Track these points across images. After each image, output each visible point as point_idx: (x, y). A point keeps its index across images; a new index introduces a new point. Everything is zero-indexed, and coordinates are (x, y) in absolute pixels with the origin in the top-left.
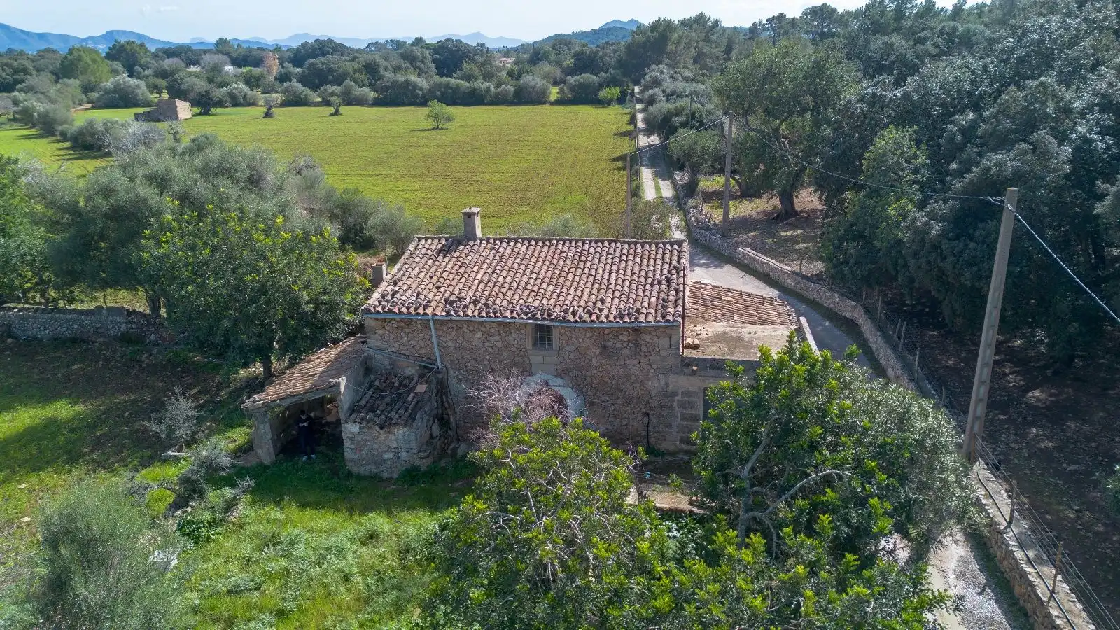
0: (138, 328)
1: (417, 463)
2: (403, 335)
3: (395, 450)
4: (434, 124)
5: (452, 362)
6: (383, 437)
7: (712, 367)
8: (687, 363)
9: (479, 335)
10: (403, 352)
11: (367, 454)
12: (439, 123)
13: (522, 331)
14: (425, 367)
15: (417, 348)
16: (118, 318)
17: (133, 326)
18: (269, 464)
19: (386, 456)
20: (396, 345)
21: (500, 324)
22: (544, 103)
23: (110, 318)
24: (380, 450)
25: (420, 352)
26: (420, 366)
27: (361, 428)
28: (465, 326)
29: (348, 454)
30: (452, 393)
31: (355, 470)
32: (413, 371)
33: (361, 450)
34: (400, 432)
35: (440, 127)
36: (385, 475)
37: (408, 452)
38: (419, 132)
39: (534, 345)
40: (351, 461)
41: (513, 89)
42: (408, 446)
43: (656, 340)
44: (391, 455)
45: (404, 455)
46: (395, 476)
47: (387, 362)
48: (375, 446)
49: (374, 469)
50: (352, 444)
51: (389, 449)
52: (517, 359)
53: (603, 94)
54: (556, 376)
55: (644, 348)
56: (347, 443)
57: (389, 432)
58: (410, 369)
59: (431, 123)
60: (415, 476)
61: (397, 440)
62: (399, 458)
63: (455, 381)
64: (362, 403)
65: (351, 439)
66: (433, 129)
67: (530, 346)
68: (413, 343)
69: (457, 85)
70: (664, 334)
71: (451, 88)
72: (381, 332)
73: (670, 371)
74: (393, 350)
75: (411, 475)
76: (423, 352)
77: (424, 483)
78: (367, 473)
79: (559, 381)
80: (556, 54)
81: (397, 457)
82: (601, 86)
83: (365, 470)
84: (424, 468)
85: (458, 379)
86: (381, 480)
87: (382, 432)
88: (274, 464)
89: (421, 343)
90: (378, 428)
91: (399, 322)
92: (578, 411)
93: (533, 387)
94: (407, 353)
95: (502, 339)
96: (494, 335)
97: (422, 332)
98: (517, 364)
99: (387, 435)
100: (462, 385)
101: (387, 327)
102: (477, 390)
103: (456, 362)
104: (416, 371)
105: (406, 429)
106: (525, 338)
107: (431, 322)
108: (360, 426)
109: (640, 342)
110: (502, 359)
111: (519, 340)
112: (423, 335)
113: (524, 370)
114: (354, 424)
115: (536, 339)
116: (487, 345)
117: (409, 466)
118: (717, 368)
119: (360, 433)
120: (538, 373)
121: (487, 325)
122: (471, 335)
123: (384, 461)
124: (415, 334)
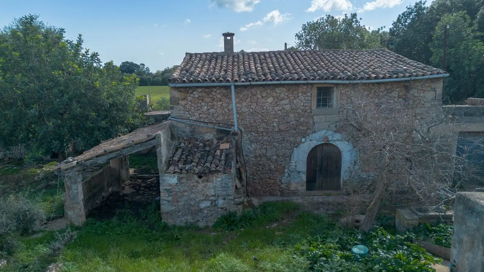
1: (233, 209)
2: (203, 104)
3: (212, 198)
5: (246, 127)
6: (201, 186)
8: (446, 112)
9: (270, 100)
10: (202, 120)
11: (184, 205)
14: (222, 131)
15: (215, 115)
18: (81, 225)
19: (203, 205)
20: (196, 114)
24: (197, 200)
25: (218, 119)
26: (218, 131)
27: (179, 179)
29: (165, 207)
30: (244, 154)
31: (170, 222)
32: (212, 136)
33: (178, 202)
34: (218, 180)
36: (201, 224)
37: (224, 199)
39: (318, 106)
40: (168, 213)
42: (224, 193)
43: (422, 95)
44: (208, 204)
45: (220, 202)
46: (211, 224)
47: (188, 129)
48: (192, 196)
49: (190, 219)
50: (169, 196)
51: (207, 198)
52: (302, 119)
54: (335, 132)
55: (411, 102)
56: (164, 196)
57: (207, 181)
58: (208, 134)
60: (233, 222)
61: (214, 188)
62: (216, 205)
63: (248, 142)
64: (176, 158)
65: (169, 191)
67: (314, 107)
68: (212, 111)
70: (429, 89)
72: (183, 103)
74: (194, 118)
76: (221, 118)
77: (242, 227)
78: (183, 224)
79: (338, 136)
81: (214, 204)
83: (180, 221)
84: (239, 214)
85: (250, 140)
86: (198, 229)
87: (200, 181)
88: (86, 224)
89: (220, 111)
90: (196, 177)
91: (201, 92)
92: (353, 162)
93: (315, 143)
94: (206, 121)
95: (291, 103)
96: (283, 99)
97: (220, 101)
98: (302, 124)
99: (206, 183)
100: (253, 146)
101: (189, 98)
102: (266, 149)
103: (249, 126)
104: (214, 136)
105: (224, 176)
106: (311, 101)
107: (233, 88)
108: (178, 177)
109: (409, 96)
110: (289, 120)
111: (304, 101)
112: (222, 103)
113: (308, 129)
114: (172, 175)
115: (319, 101)
116: (276, 108)
117: (225, 213)
118: (471, 115)
119: (178, 184)
120: (320, 130)
121: (278, 90)
122: (263, 100)
123: (201, 210)
124: (215, 103)
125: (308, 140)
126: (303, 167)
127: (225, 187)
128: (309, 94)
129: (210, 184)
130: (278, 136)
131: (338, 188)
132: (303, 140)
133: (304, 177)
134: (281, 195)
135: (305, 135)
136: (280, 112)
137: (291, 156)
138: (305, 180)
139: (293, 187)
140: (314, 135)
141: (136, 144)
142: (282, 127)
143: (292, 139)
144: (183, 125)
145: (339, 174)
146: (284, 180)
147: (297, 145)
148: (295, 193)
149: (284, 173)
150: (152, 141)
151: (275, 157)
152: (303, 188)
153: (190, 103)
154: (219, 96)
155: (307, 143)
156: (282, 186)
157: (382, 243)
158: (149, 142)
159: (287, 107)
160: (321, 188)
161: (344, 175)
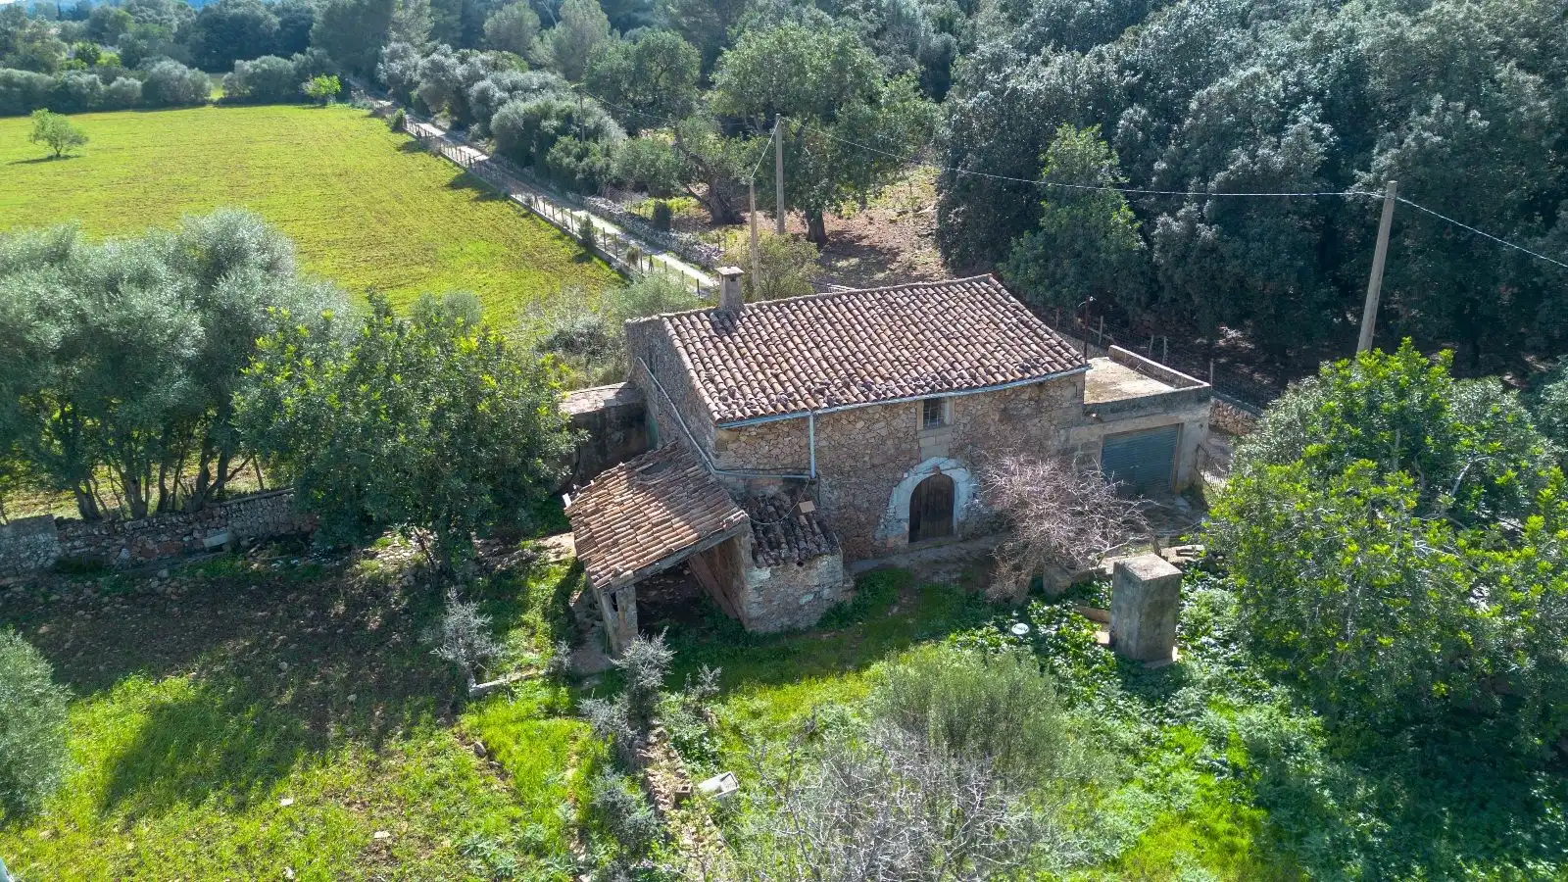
0: (87, 545)
1: (842, 598)
2: (763, 443)
3: (817, 589)
4: (52, 151)
5: (824, 467)
6: (800, 576)
7: (1113, 411)
8: (1088, 410)
9: (861, 424)
10: (762, 467)
11: (779, 605)
12: (60, 148)
13: (913, 410)
14: (790, 480)
15: (781, 457)
16: (41, 537)
17: (77, 543)
20: (753, 459)
21: (886, 406)
22: (203, 104)
23: (24, 539)
25: (784, 462)
26: (785, 480)
27: (773, 572)
28: (844, 416)
29: (754, 612)
30: (823, 506)
31: (761, 629)
32: (776, 489)
33: (771, 601)
35: (62, 153)
36: (801, 625)
38: (29, 166)
39: (924, 424)
40: (755, 619)
41: (139, 84)
43: (1059, 393)
44: (810, 597)
45: (826, 593)
46: (814, 623)
47: (740, 484)
48: (790, 591)
49: (786, 621)
50: (757, 596)
51: (808, 590)
52: (903, 446)
53: (310, 87)
54: (949, 458)
55: (1046, 403)
56: (748, 598)
57: (810, 568)
59: (43, 149)
63: (827, 490)
65: (756, 590)
66: (50, 158)
67: (920, 425)
68: (776, 451)
69: (28, 79)
70: (1068, 385)
71: (18, 85)
72: (734, 446)
73: (1071, 424)
74: (749, 466)
75: (837, 616)
76: (788, 460)
78: (777, 630)
79: (952, 463)
80: (137, 22)
81: (817, 596)
82: (303, 74)
83: (775, 625)
84: (848, 604)
85: (831, 486)
87: (800, 569)
89: (787, 451)
90: (795, 565)
91: (760, 427)
92: (970, 494)
93: (921, 478)
94: (767, 467)
95: (888, 424)
96: (878, 421)
97: (789, 435)
98: (903, 452)
99: (808, 571)
100: (836, 493)
101: (743, 438)
102: (854, 495)
103: (830, 467)
104: (780, 488)
105: (830, 558)
106: (916, 419)
107: (811, 419)
108: (772, 569)
109: (1043, 396)
110: (886, 449)
111: (907, 421)
112: (790, 438)
113: (911, 459)
114: (762, 569)
115: (926, 416)
116: (868, 436)
117: (833, 605)
118: (1118, 411)
119: (772, 579)
120: (930, 457)
121: (870, 410)
122: (850, 426)
123: (801, 607)
124: (780, 440)
125: (912, 474)
126: (905, 514)
127: (832, 572)
129: (814, 573)
130: (871, 475)
131: (949, 532)
132: (906, 475)
133: (906, 526)
134: (875, 557)
135: (907, 468)
136: (873, 440)
137: (888, 499)
138: (907, 529)
139: (891, 542)
140: (921, 465)
141: (713, 534)
142: (877, 461)
143: (890, 476)
144: (734, 479)
145: (951, 514)
146: (878, 535)
147: (898, 482)
148: (894, 551)
149: (879, 525)
150: (736, 528)
151: (866, 505)
152: (904, 543)
153: (744, 445)
154: (786, 429)
155: (911, 478)
156: (876, 543)
157: (1040, 616)
159: (884, 432)
160: (926, 536)
161: (959, 513)
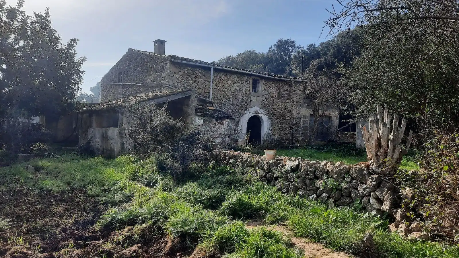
5: (214, 99)
6: (217, 127)
8: (305, 102)
14: (201, 100)
19: (217, 141)
21: (239, 76)
24: (214, 137)
27: (204, 121)
34: (226, 124)
37: (229, 137)
39: (253, 91)
42: (229, 133)
45: (227, 139)
48: (211, 134)
51: (220, 136)
54: (261, 108)
57: (221, 123)
61: (224, 129)
62: (224, 142)
68: (195, 84)
72: (177, 75)
73: (300, 106)
79: (262, 111)
87: (217, 123)
89: (200, 85)
91: (189, 70)
92: (268, 128)
93: (251, 115)
95: (240, 86)
96: (236, 83)
97: (201, 78)
98: (245, 101)
99: (220, 125)
103: (216, 99)
106: (249, 86)
107: (212, 69)
108: (204, 119)
109: (291, 91)
110: (238, 97)
111: (247, 86)
112: (201, 80)
113: (248, 105)
114: (200, 118)
115: (253, 87)
116: (232, 89)
119: (204, 125)
120: (254, 106)
121: (234, 77)
122: (225, 82)
124: (197, 79)
125: (248, 112)
126: (245, 131)
127: (230, 129)
128: (248, 82)
129: (222, 126)
130: (232, 108)
132: (246, 112)
133: (245, 137)
135: (246, 108)
136: (234, 92)
137: (239, 122)
139: (239, 144)
140: (251, 109)
141: (178, 93)
142: (235, 102)
143: (240, 111)
147: (242, 115)
150: (189, 92)
152: (244, 145)
153: (181, 77)
154: (200, 75)
155: (247, 114)
158: (187, 92)
159: (238, 89)
